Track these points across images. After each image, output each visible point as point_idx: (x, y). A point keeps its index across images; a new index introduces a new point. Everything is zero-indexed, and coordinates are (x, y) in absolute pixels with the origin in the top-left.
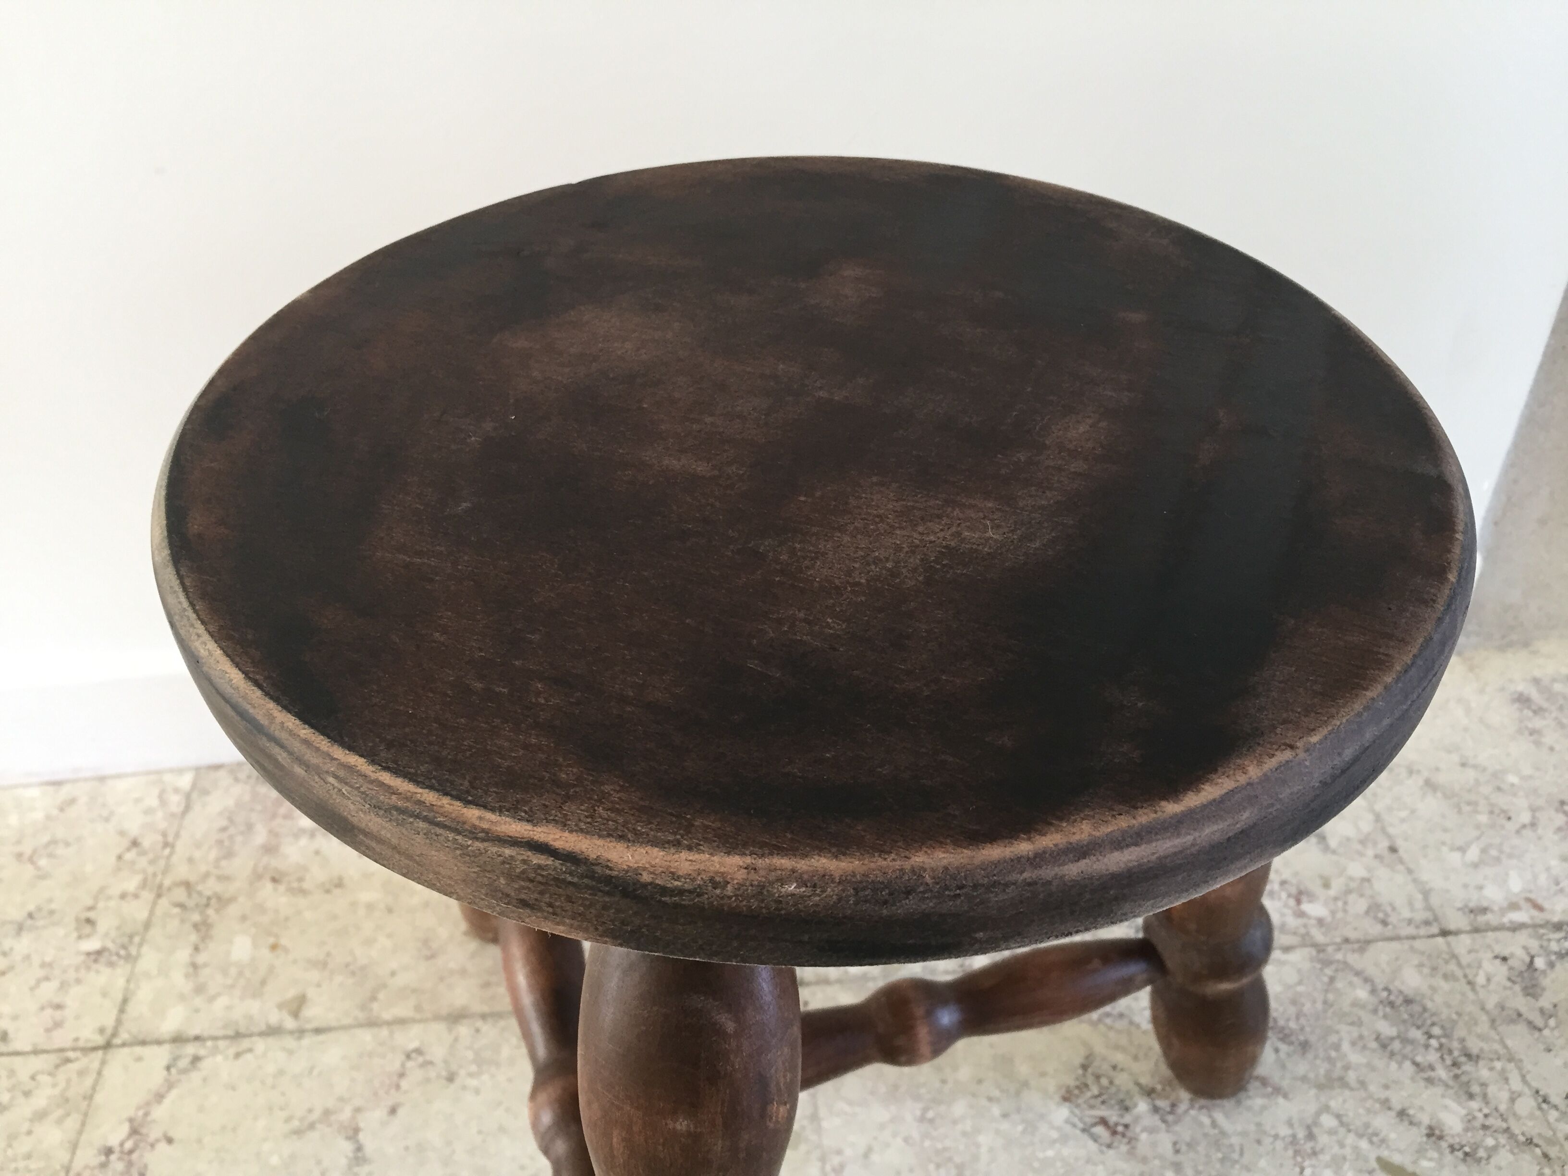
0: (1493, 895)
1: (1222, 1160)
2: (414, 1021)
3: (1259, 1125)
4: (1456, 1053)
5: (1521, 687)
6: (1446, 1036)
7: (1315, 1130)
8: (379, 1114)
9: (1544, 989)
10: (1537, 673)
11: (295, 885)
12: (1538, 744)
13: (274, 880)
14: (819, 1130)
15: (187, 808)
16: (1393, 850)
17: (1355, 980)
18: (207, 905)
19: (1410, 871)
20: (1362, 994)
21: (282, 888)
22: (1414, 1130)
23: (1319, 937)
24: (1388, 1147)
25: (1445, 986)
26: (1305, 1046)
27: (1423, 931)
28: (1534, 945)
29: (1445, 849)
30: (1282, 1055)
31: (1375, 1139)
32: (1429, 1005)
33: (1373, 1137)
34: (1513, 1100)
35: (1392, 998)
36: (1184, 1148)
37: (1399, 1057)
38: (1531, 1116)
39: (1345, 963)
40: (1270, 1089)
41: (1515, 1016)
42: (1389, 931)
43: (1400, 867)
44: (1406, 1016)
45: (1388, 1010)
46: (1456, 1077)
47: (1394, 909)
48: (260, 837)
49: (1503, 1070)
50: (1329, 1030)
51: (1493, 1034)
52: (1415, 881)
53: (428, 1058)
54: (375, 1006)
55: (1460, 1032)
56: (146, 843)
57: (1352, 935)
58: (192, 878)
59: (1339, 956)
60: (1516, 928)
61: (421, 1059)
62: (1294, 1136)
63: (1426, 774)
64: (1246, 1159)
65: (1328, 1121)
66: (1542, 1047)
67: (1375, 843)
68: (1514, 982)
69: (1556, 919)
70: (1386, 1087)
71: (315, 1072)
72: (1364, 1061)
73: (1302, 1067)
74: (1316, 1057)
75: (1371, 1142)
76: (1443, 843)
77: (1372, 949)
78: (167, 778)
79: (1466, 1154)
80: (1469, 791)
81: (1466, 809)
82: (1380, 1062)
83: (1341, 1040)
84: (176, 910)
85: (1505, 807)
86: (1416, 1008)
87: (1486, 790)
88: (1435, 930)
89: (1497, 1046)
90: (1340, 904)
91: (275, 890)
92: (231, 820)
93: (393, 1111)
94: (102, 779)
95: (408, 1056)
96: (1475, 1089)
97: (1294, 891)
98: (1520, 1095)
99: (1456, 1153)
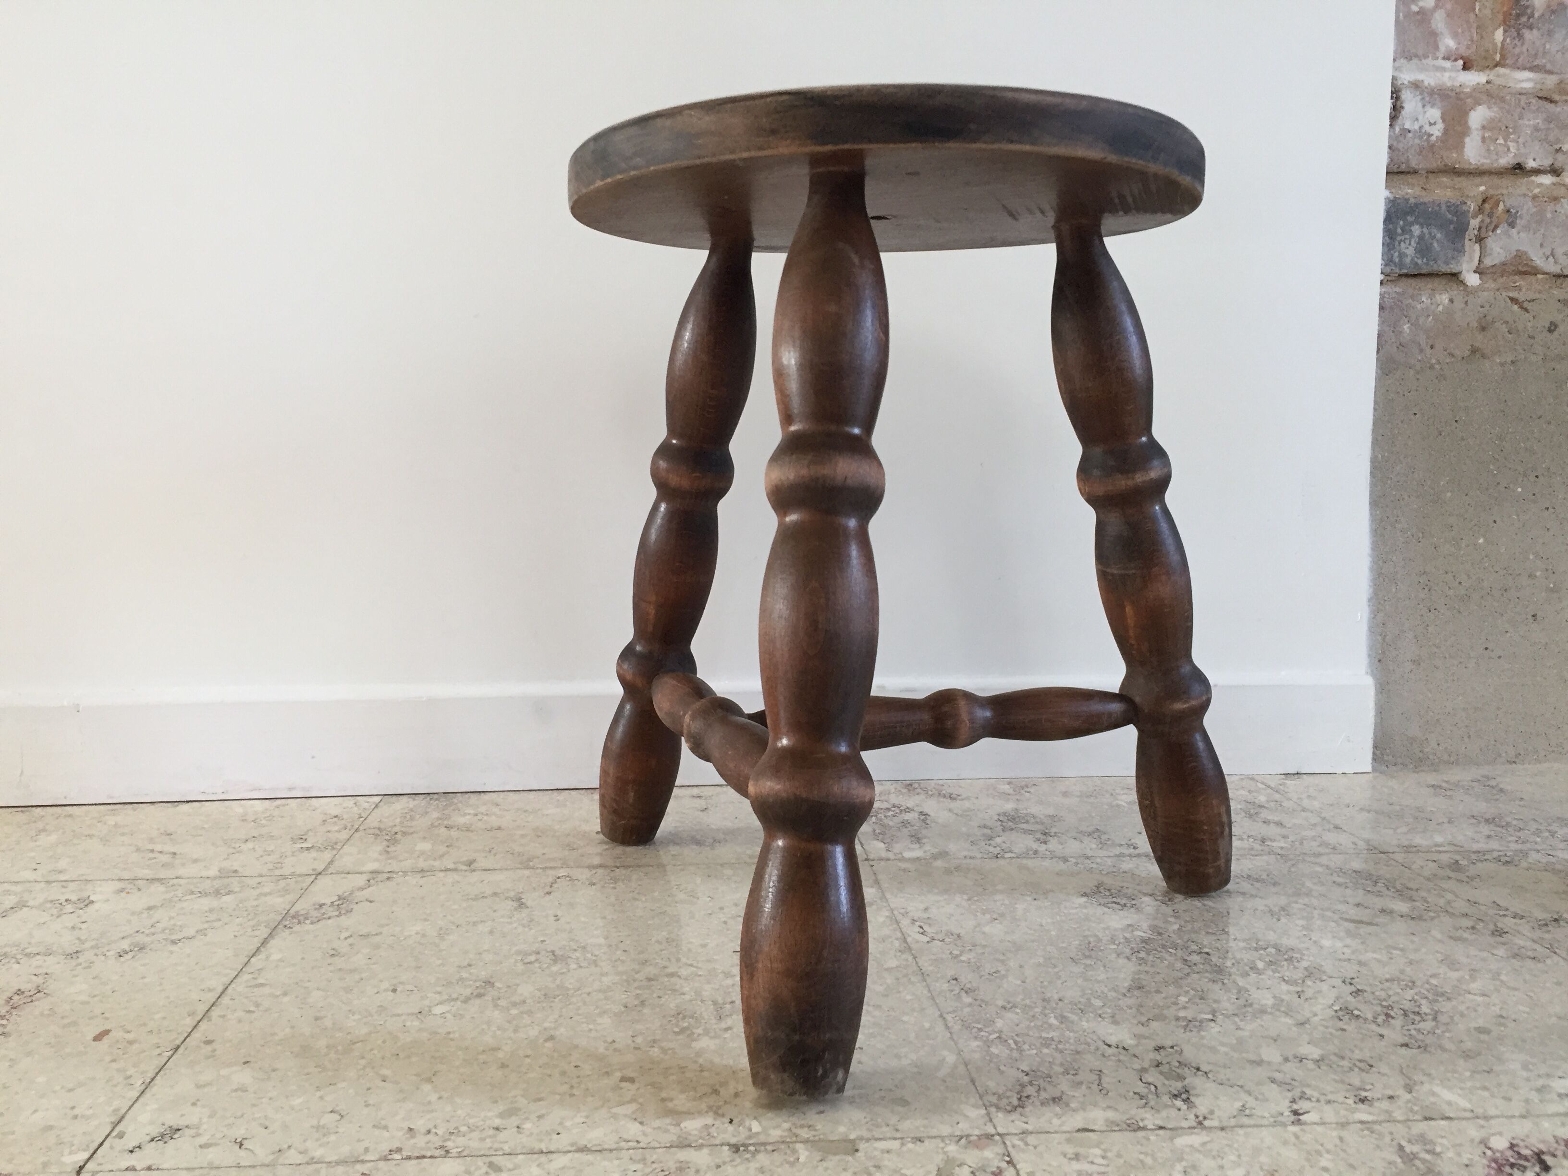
0: (1422, 842)
1: (1214, 916)
2: (561, 868)
3: (1241, 906)
4: (1399, 888)
5: (1434, 783)
7: (1288, 908)
8: (537, 894)
10: (1446, 779)
11: (464, 829)
12: (1449, 799)
13: (447, 827)
16: (1338, 828)
17: (1313, 865)
18: (395, 834)
19: (1352, 834)
20: (1319, 869)
22: (1370, 910)
23: (1282, 852)
24: (1348, 914)
25: (1387, 868)
27: (1366, 852)
28: (1458, 857)
32: (1374, 873)
33: (1336, 911)
34: (1448, 903)
35: (1344, 871)
37: (1353, 889)
39: (1304, 860)
40: (1248, 896)
41: (1446, 878)
42: (1337, 852)
44: (1356, 876)
45: (1340, 874)
46: (1401, 895)
47: (1341, 845)
48: (435, 816)
49: (1439, 894)
51: (1428, 883)
52: (1356, 837)
54: (530, 863)
55: (1401, 882)
56: (345, 817)
57: (1308, 852)
58: (382, 827)
59: (1299, 858)
60: (1441, 852)
64: (1232, 916)
65: (1298, 906)
66: (1469, 887)
67: (1322, 826)
68: (1444, 869)
70: (1343, 897)
71: (485, 882)
72: (1324, 889)
74: (1283, 887)
75: (1334, 913)
77: (1326, 856)
81: (1395, 817)
83: (1303, 882)
84: (371, 835)
85: (1426, 817)
87: (1410, 812)
88: (1375, 852)
89: (1433, 887)
90: (1297, 843)
91: (449, 830)
92: (411, 810)
93: (548, 893)
94: (308, 798)
95: (558, 878)
96: (1417, 899)
99: (1405, 917)
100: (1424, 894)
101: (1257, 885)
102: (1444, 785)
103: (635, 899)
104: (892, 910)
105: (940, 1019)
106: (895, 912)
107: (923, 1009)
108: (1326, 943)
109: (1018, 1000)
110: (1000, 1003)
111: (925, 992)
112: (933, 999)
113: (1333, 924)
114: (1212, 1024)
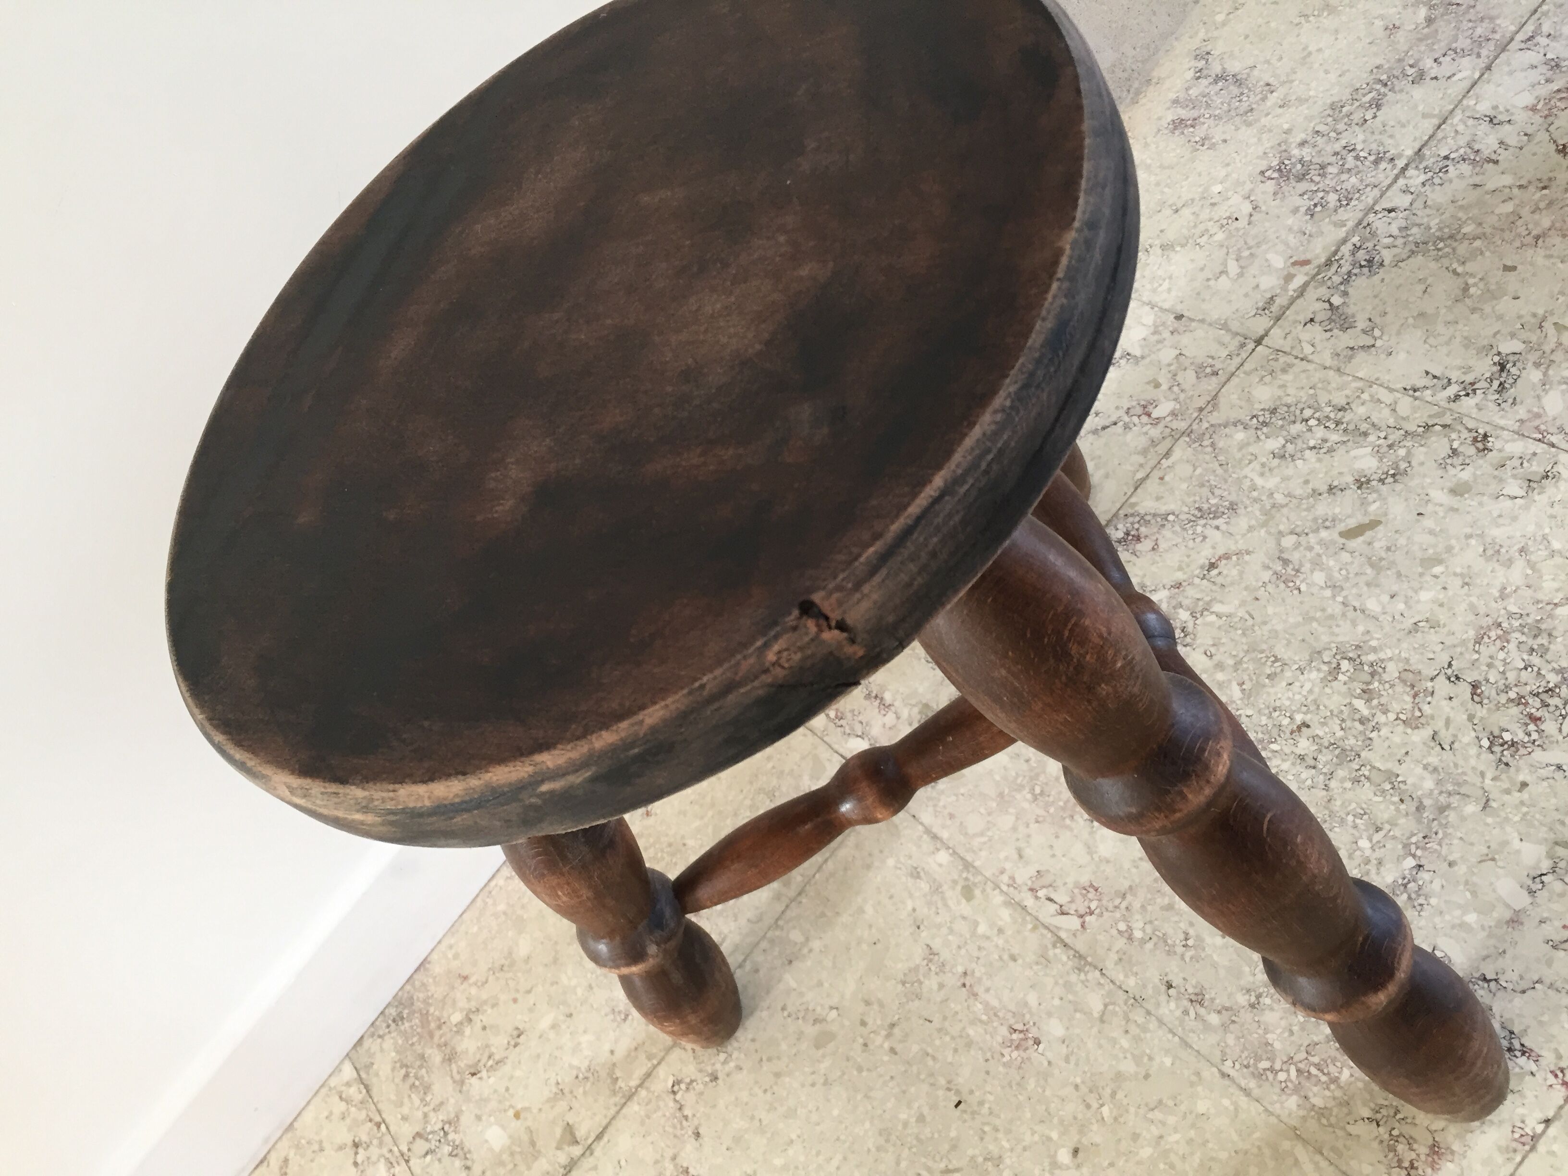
0: (1269, 283)
1: (1244, 634)
2: (655, 1067)
3: (1246, 588)
4: (1332, 415)
5: (1170, 116)
6: (1316, 411)
7: (1285, 556)
8: (690, 1145)
9: (1353, 316)
10: (1172, 96)
11: (490, 1063)
12: (1212, 147)
13: (473, 1074)
14: (978, 872)
15: (367, 1087)
16: (1179, 317)
17: (1227, 430)
18: (446, 1134)
19: (1202, 321)
20: (1240, 435)
21: (484, 1074)
22: (1348, 492)
23: (1182, 425)
24: (1341, 521)
25: (1288, 377)
26: (1233, 507)
27: (1244, 355)
28: (1323, 292)
29: (1212, 283)
30: (1223, 527)
31: (1328, 524)
32: (1289, 400)
33: (1326, 523)
34: (1394, 410)
35: (1261, 419)
36: (1213, 650)
37: (1299, 455)
38: (1415, 409)
39: (1212, 425)
40: (1234, 558)
41: (1350, 353)
42: (1222, 377)
43: (1193, 324)
44: (1280, 423)
45: (1265, 430)
46: (1345, 430)
47: (1213, 358)
48: (436, 1057)
49: (1372, 396)
50: (1239, 481)
51: (1345, 378)
52: (1210, 325)
53: (688, 1080)
54: (621, 1083)
55: (1323, 398)
56: (364, 1138)
57: (1201, 403)
58: (418, 1128)
59: (1205, 425)
60: (1302, 292)
61: (683, 1086)
62: (1276, 573)
63: (1157, 242)
64: (1258, 619)
65: (1288, 541)
66: (1383, 356)
67: (1163, 324)
68: (1330, 330)
69: (1323, 260)
70: (1307, 482)
71: (623, 1163)
72: (1278, 479)
73: (1242, 523)
74: (1246, 508)
75: (1327, 528)
76: (1208, 280)
77: (1222, 400)
78: (333, 1082)
79: (1393, 475)
80: (1195, 226)
81: (1202, 241)
82: (1290, 471)
83: (1252, 480)
84: (429, 1157)
85: (1228, 214)
86: (1282, 410)
87: (1205, 214)
88: (1251, 345)
89: (1355, 384)
90: (1176, 389)
91: (480, 1078)
92: (404, 1066)
93: (697, 1135)
94: (290, 1127)
95: (674, 1093)
96: (1364, 427)
97: (1139, 410)
98: (1396, 403)
99: (1386, 481)
100: (1361, 411)
101: (1220, 522)
102: (1183, 113)
103: (778, 1075)
104: (997, 886)
105: (1227, 1082)
106: (1005, 888)
107: (1198, 1074)
108: (1372, 605)
109: (1251, 979)
110: (1242, 1000)
111: (1170, 1036)
112: (1186, 1044)
113: (1345, 556)
114: (1424, 876)
